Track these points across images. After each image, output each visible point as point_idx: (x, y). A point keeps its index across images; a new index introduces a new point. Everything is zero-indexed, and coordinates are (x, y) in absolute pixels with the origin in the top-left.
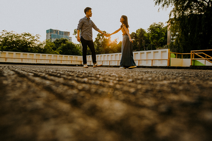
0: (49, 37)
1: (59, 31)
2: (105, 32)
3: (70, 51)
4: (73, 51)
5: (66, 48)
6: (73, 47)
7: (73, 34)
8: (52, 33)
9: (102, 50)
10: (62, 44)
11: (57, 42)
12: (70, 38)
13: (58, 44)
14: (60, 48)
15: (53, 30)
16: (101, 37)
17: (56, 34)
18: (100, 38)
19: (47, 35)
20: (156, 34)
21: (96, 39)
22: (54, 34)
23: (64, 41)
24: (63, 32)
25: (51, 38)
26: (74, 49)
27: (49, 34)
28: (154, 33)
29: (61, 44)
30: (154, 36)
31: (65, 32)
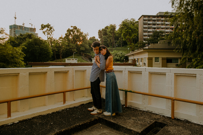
0: (13, 33)
1: (23, 27)
2: (76, 27)
3: (37, 48)
4: (41, 47)
5: (33, 44)
6: (41, 43)
7: (40, 29)
8: (16, 29)
9: (73, 46)
10: (27, 39)
11: (21, 37)
12: (36, 34)
13: (22, 39)
14: (25, 43)
15: (18, 26)
16: (72, 33)
17: (21, 30)
18: (70, 34)
19: (10, 31)
20: (130, 30)
21: (66, 34)
22: (18, 30)
23: (30, 36)
24: (28, 28)
25: (15, 34)
26: (42, 45)
27: (13, 30)
28: (128, 29)
29: (25, 39)
30: (127, 32)
31: (30, 28)
